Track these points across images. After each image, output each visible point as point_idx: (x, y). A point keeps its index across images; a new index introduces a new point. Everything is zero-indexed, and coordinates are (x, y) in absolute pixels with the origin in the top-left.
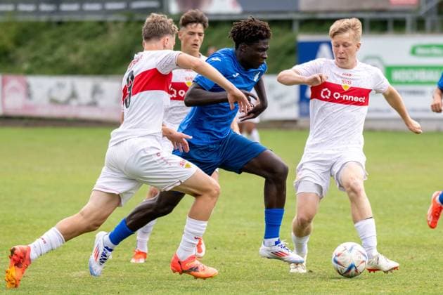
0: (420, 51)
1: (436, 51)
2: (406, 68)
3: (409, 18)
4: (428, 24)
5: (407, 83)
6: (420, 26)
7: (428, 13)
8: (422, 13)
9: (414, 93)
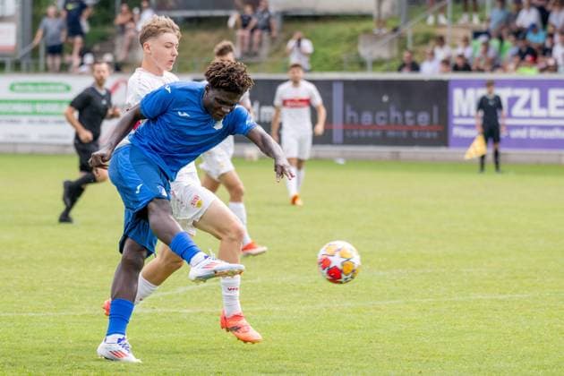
0: (17, 87)
1: (30, 88)
2: (6, 101)
3: (8, 61)
4: (24, 66)
5: (7, 114)
6: (17, 67)
7: (24, 56)
8: (18, 57)
9: (12, 121)
